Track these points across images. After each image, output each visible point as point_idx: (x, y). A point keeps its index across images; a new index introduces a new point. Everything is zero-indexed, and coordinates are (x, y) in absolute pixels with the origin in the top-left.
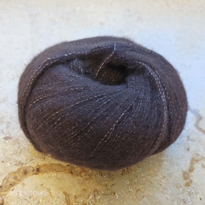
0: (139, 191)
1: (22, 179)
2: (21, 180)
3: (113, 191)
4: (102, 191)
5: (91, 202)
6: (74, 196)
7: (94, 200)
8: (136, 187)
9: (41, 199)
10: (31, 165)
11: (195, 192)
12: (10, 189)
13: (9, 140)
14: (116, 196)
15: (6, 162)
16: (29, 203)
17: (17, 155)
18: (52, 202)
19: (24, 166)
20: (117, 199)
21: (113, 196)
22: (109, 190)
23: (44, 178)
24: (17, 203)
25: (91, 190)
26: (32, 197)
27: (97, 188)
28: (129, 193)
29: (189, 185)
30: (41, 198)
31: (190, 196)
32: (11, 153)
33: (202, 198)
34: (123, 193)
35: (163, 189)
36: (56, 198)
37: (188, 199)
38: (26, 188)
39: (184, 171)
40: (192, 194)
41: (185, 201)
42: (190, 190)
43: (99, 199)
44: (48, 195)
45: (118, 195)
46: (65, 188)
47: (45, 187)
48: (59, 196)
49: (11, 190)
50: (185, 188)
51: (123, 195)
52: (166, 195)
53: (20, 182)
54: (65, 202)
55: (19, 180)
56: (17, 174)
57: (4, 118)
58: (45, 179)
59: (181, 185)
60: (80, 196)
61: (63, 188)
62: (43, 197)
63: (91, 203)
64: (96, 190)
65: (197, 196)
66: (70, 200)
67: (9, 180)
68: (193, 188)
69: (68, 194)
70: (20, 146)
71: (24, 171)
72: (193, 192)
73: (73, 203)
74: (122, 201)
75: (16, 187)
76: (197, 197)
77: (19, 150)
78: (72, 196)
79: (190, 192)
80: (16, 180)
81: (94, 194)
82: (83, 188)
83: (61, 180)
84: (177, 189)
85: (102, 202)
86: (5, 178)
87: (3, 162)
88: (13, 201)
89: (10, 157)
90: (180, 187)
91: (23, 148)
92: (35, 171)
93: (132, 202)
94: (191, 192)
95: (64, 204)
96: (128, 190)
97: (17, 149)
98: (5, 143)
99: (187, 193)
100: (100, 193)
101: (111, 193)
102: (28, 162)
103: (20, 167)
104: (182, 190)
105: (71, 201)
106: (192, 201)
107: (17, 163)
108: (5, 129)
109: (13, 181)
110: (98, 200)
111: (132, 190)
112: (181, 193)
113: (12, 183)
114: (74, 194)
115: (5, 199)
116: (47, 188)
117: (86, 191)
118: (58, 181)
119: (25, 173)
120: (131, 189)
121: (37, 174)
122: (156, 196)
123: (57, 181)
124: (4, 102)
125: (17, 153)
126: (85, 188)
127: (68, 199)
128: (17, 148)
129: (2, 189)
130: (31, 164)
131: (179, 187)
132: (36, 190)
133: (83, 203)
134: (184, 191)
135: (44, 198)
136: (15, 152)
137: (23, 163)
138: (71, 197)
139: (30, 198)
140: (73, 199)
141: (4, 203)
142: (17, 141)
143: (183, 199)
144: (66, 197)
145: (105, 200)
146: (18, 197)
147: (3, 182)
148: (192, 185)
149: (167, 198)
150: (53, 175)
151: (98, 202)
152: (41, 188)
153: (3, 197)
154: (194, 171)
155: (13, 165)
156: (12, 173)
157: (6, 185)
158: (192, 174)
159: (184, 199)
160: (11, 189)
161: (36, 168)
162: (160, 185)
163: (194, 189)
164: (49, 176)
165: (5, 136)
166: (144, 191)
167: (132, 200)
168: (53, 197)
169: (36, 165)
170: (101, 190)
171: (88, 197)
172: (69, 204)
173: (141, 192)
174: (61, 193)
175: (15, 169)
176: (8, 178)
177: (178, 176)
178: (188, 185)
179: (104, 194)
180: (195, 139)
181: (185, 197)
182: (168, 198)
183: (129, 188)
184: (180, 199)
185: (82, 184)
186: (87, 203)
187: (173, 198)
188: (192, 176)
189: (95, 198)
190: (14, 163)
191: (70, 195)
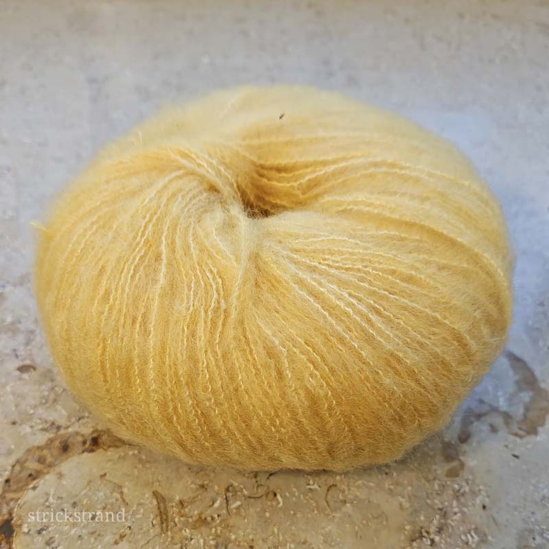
0: (333, 488)
1: (57, 463)
2: (55, 466)
3: (271, 489)
4: (245, 488)
5: (218, 516)
6: (178, 503)
7: (224, 511)
8: (326, 480)
9: (99, 509)
10: (79, 430)
11: (471, 491)
12: (29, 485)
13: (30, 373)
14: (278, 500)
15: (20, 425)
17: (48, 408)
19: (62, 432)
20: (280, 509)
21: (269, 500)
22: (262, 487)
23: (109, 461)
25: (219, 487)
26: (78, 503)
27: (233, 482)
28: (310, 494)
29: (457, 475)
30: (99, 507)
31: (458, 500)
32: (33, 402)
33: (486, 505)
34: (295, 492)
35: (392, 484)
36: (135, 506)
37: (452, 507)
38: (65, 483)
39: (446, 440)
40: (463, 495)
41: (445, 513)
42: (458, 484)
43: (238, 508)
44: (117, 500)
45: (284, 498)
46: (158, 483)
47: (111, 482)
48: (142, 501)
49: (30, 488)
50: (446, 482)
51: (294, 499)
52: (400, 497)
53: (52, 469)
56: (45, 452)
57: (20, 322)
58: (110, 463)
59: (437, 474)
60: (193, 501)
61: (153, 483)
62: (104, 505)
63: (217, 518)
64: (231, 488)
65: (474, 500)
66: (167, 511)
67: (27, 464)
68: (467, 481)
69: (163, 498)
70: (55, 386)
71: (62, 445)
73: (175, 518)
74: (292, 512)
75: (42, 481)
76: (474, 502)
77: (52, 396)
78: (174, 502)
79: (459, 490)
80: (42, 466)
81: (224, 497)
82: (200, 483)
83: (148, 465)
84: (427, 484)
85: (244, 514)
86: (18, 461)
87: (14, 423)
89: (32, 412)
90: (435, 479)
91: (62, 392)
92: (88, 443)
93: (316, 514)
94: (462, 491)
95: (153, 520)
96: (308, 487)
97: (46, 393)
98: (20, 379)
99: (451, 492)
100: (239, 493)
101: (267, 494)
102: (73, 423)
103: (52, 435)
104: (439, 485)
105: (171, 513)
106: (463, 513)
107: (46, 427)
108: (22, 348)
109: (35, 467)
110: (235, 511)
111: (316, 487)
112: (437, 494)
113: (33, 473)
114: (177, 498)
115: (15, 510)
116: (115, 484)
117: (206, 489)
118: (140, 466)
119: (65, 448)
120: (314, 484)
121: (92, 451)
122: (375, 501)
123: (138, 466)
124: (21, 284)
125: (47, 402)
126: (206, 483)
127: (162, 510)
128: (48, 391)
129: (9, 486)
130: (80, 428)
131: (431, 477)
132: (90, 489)
133: (198, 517)
134: (444, 489)
135: (106, 506)
136: (44, 401)
137: (61, 424)
138: (171, 504)
139: (75, 507)
140: (174, 509)
141: (12, 519)
142: (48, 375)
143: (440, 506)
144: (158, 503)
145: (252, 510)
146: (47, 504)
147: (13, 470)
148: (465, 474)
149: (401, 504)
150: (131, 453)
151: (235, 514)
152: (100, 485)
153: (12, 504)
154: (469, 441)
155: (38, 430)
156: (35, 448)
157: (20, 476)
158: (465, 447)
159: (443, 508)
160: (31, 486)
161: (90, 438)
162: (386, 474)
163: (468, 484)
164: (120, 456)
165: (21, 363)
166: (346, 488)
167: (317, 510)
168: (127, 504)
169: (91, 430)
170: (242, 486)
171: (211, 503)
172: (166, 520)
173: (340, 490)
174: (147, 496)
175: (41, 439)
176: (24, 459)
177: (431, 453)
178: (453, 474)
179: (249, 497)
181: (446, 504)
182: (404, 504)
183: (311, 482)
184: (433, 508)
185: (198, 473)
186: (209, 519)
187: (416, 504)
188: (465, 452)
189: (227, 505)
190: (40, 427)
191: (167, 500)
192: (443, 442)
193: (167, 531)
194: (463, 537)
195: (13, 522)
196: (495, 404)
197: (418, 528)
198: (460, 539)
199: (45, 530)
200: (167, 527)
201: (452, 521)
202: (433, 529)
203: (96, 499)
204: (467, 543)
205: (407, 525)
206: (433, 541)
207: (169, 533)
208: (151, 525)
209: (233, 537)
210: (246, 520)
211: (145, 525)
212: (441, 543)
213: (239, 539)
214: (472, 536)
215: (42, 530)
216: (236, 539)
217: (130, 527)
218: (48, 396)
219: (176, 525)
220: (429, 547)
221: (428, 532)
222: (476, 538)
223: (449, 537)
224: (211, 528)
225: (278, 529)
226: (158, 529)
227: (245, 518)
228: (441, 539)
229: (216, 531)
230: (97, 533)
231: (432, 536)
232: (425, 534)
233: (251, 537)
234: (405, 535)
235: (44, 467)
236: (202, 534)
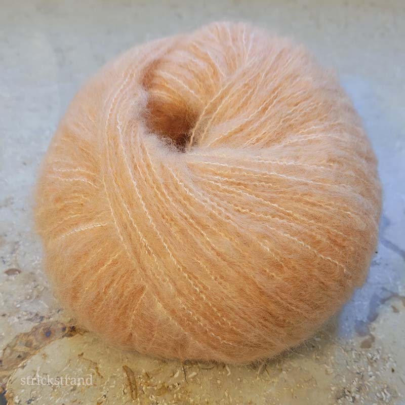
1: (41, 346)
2: (40, 348)
5: (178, 384)
6: (144, 375)
7: (183, 381)
10: (59, 319)
11: (381, 358)
12: (18, 365)
13: (15, 275)
14: (226, 370)
15: (9, 316)
16: (56, 390)
17: (32, 302)
18: (102, 386)
19: (45, 321)
20: (229, 377)
21: (220, 371)
23: (85, 343)
24: (32, 391)
29: (369, 346)
31: (372, 366)
32: (19, 298)
33: (394, 369)
35: (318, 355)
36: (109, 378)
37: (367, 372)
38: (49, 362)
39: (359, 319)
40: (375, 361)
41: (363, 376)
42: (371, 354)
43: (194, 377)
44: (93, 374)
45: (232, 368)
46: (127, 360)
47: (88, 360)
48: (115, 375)
49: (19, 367)
50: (361, 352)
51: (240, 369)
52: (325, 365)
53: (38, 351)
54: (127, 386)
55: (35, 349)
56: (31, 337)
57: (6, 236)
58: (86, 345)
59: (354, 346)
60: (156, 373)
61: (123, 360)
63: (177, 386)
65: (384, 365)
66: (136, 382)
67: (15, 348)
68: (378, 351)
69: (132, 371)
70: (38, 285)
71: (45, 331)
72: (377, 359)
73: (142, 387)
74: (239, 379)
75: (29, 361)
76: (384, 367)
77: (35, 293)
78: (140, 374)
79: (372, 359)
80: (29, 349)
81: (183, 369)
84: (346, 354)
85: (199, 383)
86: (8, 346)
87: (4, 315)
88: (23, 389)
89: (18, 306)
90: (352, 350)
91: (44, 290)
92: (67, 329)
93: (259, 381)
94: (374, 359)
95: (124, 389)
97: (31, 291)
98: (8, 280)
99: (366, 360)
100: (195, 366)
102: (54, 314)
103: (37, 324)
104: (356, 354)
105: (139, 383)
106: (377, 376)
107: (31, 318)
108: (8, 256)
109: (23, 350)
110: (191, 380)
112: (355, 361)
113: (22, 354)
114: (144, 371)
115: (7, 385)
116: (91, 361)
119: (48, 334)
121: (71, 335)
122: (306, 369)
124: (6, 206)
125: (31, 298)
127: (131, 381)
128: (31, 289)
129: (2, 366)
130: (59, 317)
131: (350, 349)
132: (70, 366)
133: (161, 386)
134: (360, 357)
136: (28, 297)
137: (43, 315)
138: (139, 376)
140: (142, 380)
141: (5, 393)
142: (32, 276)
143: (358, 371)
144: (128, 376)
145: (205, 379)
147: (4, 353)
148: (376, 345)
149: (326, 371)
151: (192, 382)
152: (79, 362)
153: (4, 380)
154: (377, 320)
155: (24, 320)
156: (22, 335)
157: (11, 357)
158: (374, 325)
159: (361, 372)
160: (20, 365)
161: (68, 326)
162: (313, 347)
163: (379, 353)
164: (95, 339)
165: (8, 268)
167: (259, 377)
168: (102, 377)
169: (69, 318)
171: (172, 374)
172: (135, 389)
174: (118, 370)
175: (28, 327)
176: (13, 344)
177: (348, 330)
178: (366, 345)
179: (203, 369)
180: (378, 262)
181: (363, 369)
182: (329, 370)
184: (352, 373)
186: (171, 387)
187: (338, 370)
188: (374, 329)
189: (186, 376)
190: (26, 317)
191: (135, 373)
192: (356, 321)
193: (136, 398)
194: (378, 395)
195: (5, 395)
196: (395, 291)
197: (342, 389)
198: (376, 397)
199: (33, 400)
200: (136, 394)
201: (368, 382)
202: (353, 389)
203: (76, 374)
204: (382, 399)
205: (333, 387)
206: (354, 398)
207: (138, 399)
208: (123, 394)
209: (192, 401)
210: (201, 387)
211: (118, 394)
212: (361, 399)
213: (196, 403)
214: (385, 393)
215: (31, 400)
216: (194, 402)
217: (105, 396)
218: (32, 292)
219: (144, 393)
220: (352, 403)
221: (349, 392)
222: (389, 395)
223: (367, 395)
224: (174, 394)
225: (229, 394)
226: (129, 397)
227: (200, 385)
228: (360, 397)
229: (177, 396)
230: (78, 401)
231: (353, 395)
232: (348, 393)
233: (206, 400)
234: (332, 394)
235: (30, 350)
236: (165, 400)
